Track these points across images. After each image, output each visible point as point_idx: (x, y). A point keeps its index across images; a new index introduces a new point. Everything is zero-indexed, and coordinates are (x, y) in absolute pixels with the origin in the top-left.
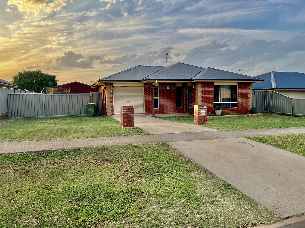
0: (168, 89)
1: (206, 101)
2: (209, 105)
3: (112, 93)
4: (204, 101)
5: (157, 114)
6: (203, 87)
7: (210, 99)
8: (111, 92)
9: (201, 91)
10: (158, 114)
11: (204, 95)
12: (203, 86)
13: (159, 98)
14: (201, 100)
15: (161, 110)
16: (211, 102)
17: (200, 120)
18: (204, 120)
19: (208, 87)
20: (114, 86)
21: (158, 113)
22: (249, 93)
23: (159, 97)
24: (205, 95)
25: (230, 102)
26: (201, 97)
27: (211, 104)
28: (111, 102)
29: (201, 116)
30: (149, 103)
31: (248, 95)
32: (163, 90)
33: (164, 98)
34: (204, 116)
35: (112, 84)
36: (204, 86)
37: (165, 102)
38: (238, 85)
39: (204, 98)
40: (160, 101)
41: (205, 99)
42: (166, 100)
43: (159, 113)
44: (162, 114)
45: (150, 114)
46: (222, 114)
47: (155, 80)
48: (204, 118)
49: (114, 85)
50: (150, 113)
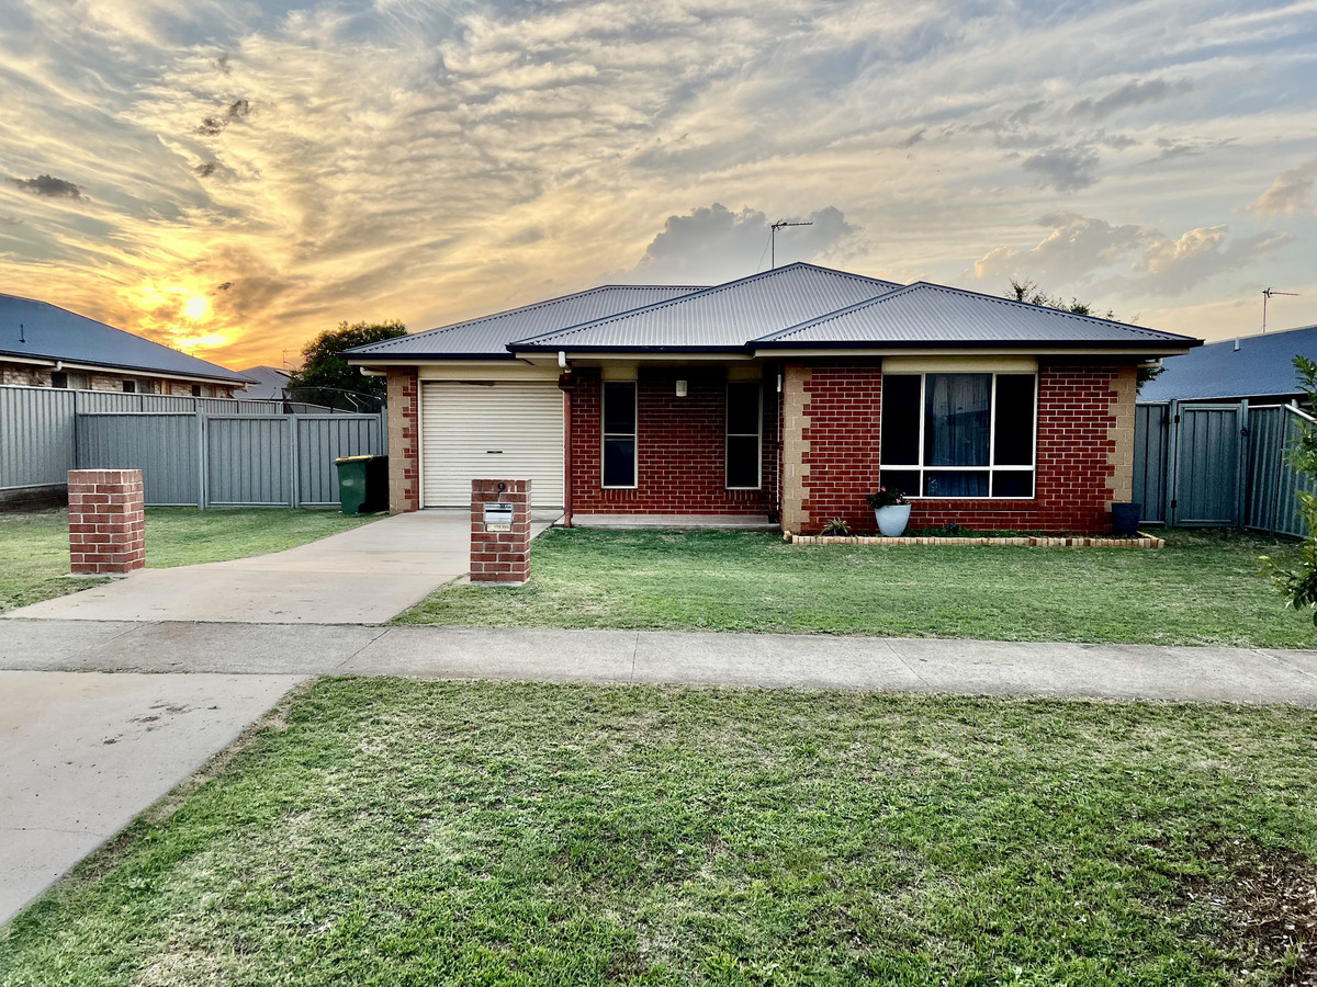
0: (680, 393)
1: (830, 455)
2: (851, 479)
3: (411, 414)
4: (820, 455)
5: (626, 512)
6: (814, 384)
7: (860, 449)
8: (405, 409)
9: (806, 406)
10: (631, 512)
11: (821, 426)
12: (814, 378)
13: (639, 437)
14: (805, 454)
15: (647, 497)
16: (861, 461)
17: (483, 558)
18: (505, 558)
19: (848, 383)
20: (424, 382)
21: (630, 507)
22: (1114, 419)
23: (639, 432)
24: (828, 426)
25: (988, 465)
26: (804, 438)
27: (861, 473)
28: (407, 450)
29: (486, 538)
30: (586, 462)
31: (1105, 432)
32: (657, 401)
33: (664, 437)
34: (504, 537)
35: (413, 372)
36: (822, 378)
37: (668, 457)
38: (1040, 371)
39: (824, 443)
40: (644, 452)
41: (825, 449)
42: (673, 447)
43: (634, 507)
44: (650, 513)
45: (591, 512)
46: (912, 529)
47: (555, 349)
48: (506, 548)
49: (425, 376)
50: (588, 507)
